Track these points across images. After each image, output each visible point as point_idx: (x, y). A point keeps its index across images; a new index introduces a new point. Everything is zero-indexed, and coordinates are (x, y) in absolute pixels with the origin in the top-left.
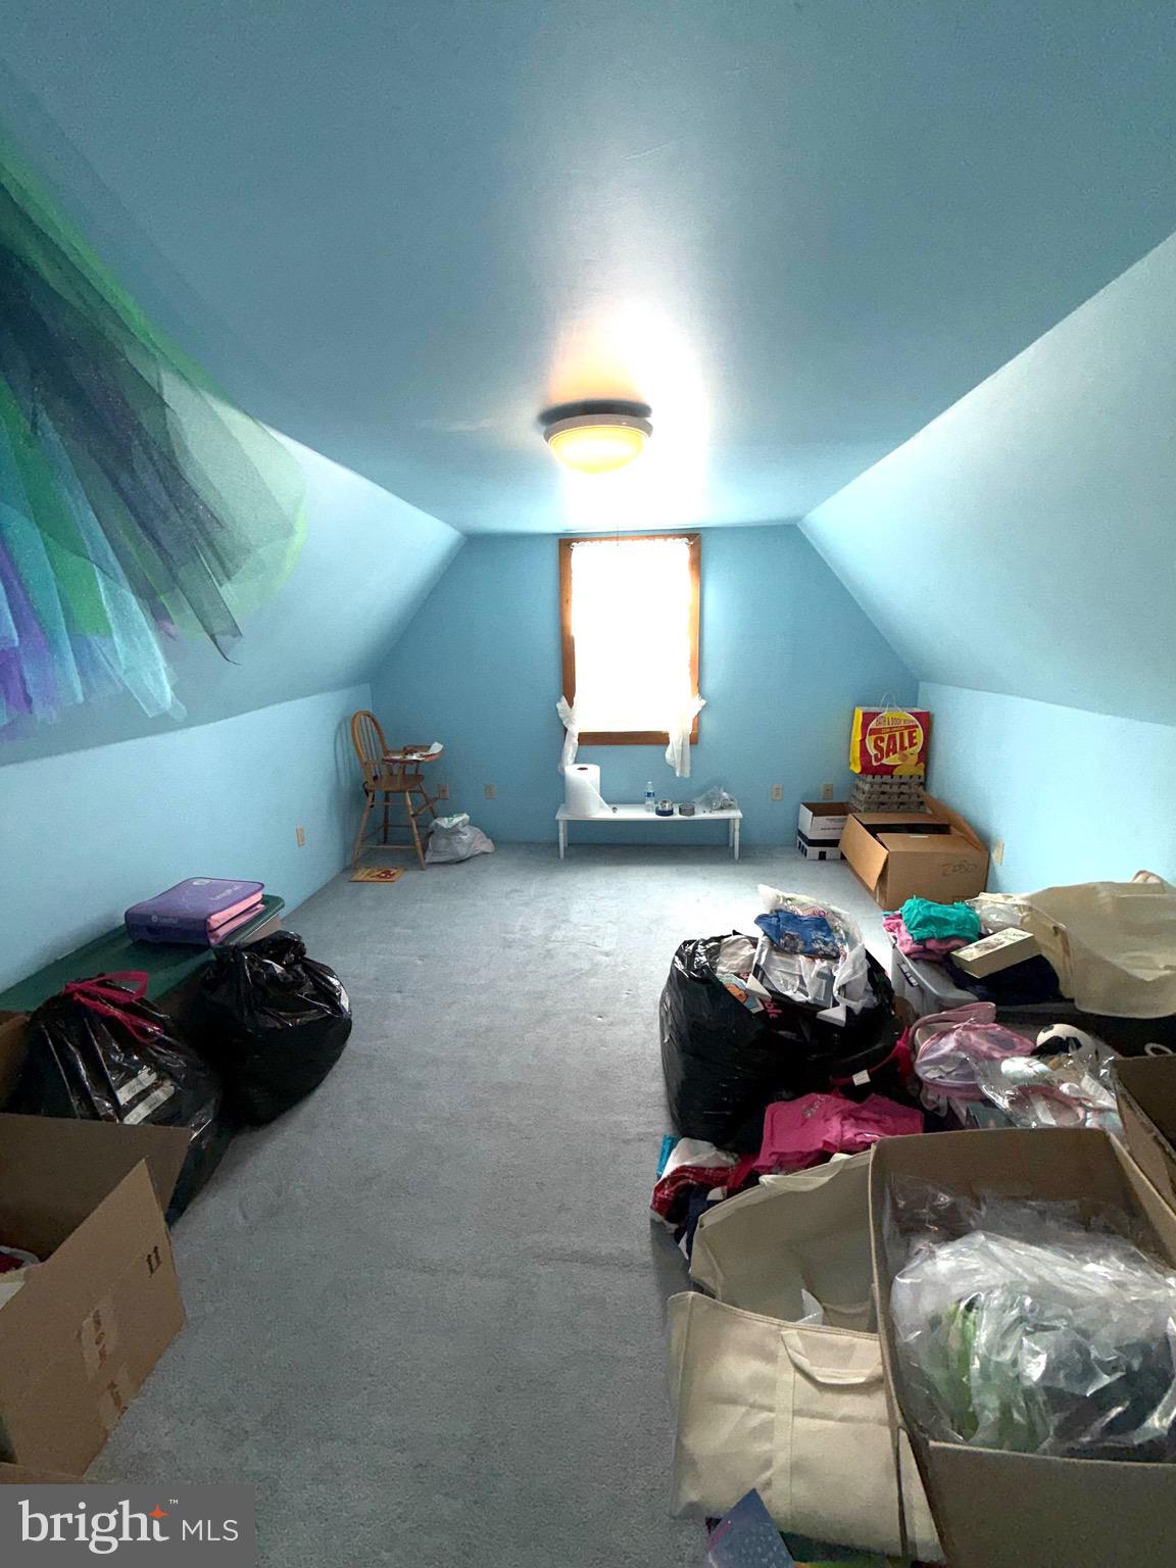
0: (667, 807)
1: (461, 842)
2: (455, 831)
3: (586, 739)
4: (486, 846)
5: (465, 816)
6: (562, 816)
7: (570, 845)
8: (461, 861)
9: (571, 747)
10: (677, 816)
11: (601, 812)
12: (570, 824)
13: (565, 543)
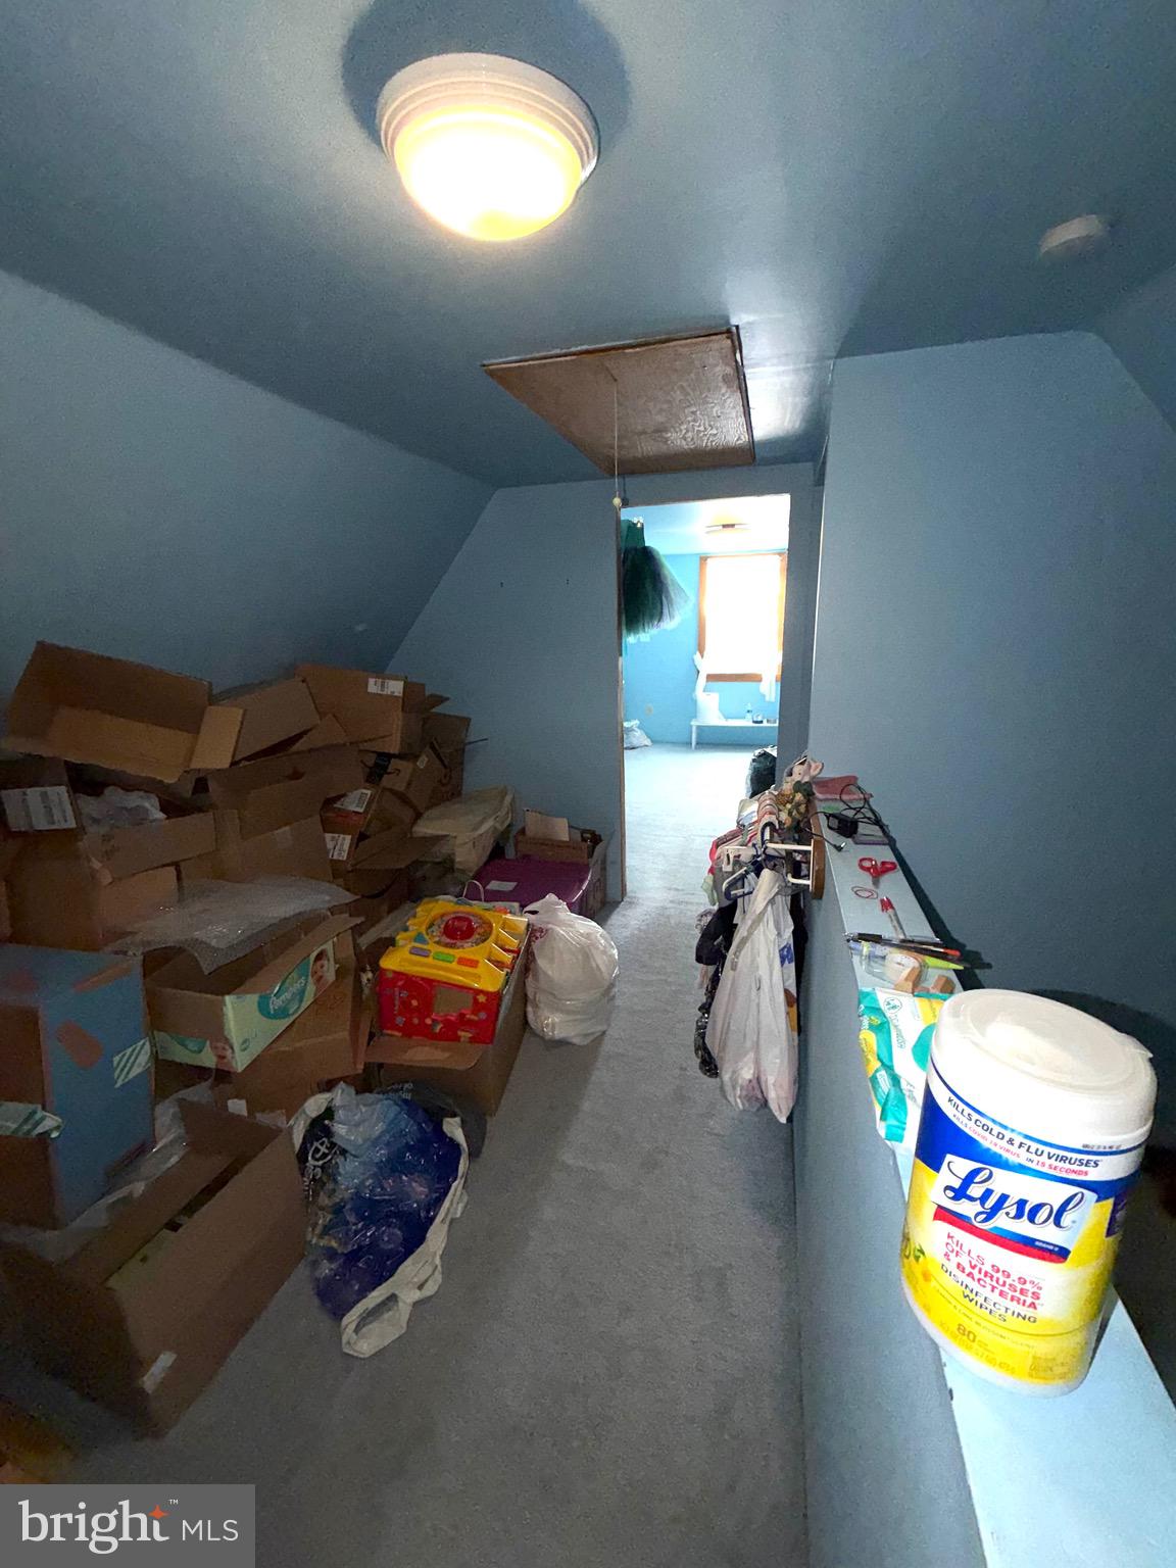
0: (759, 719)
1: (634, 737)
2: (630, 730)
3: (711, 678)
4: (648, 742)
5: (637, 722)
6: (694, 723)
7: (697, 744)
8: (633, 748)
9: (702, 681)
10: (765, 724)
11: (720, 722)
12: (698, 727)
13: (703, 559)
